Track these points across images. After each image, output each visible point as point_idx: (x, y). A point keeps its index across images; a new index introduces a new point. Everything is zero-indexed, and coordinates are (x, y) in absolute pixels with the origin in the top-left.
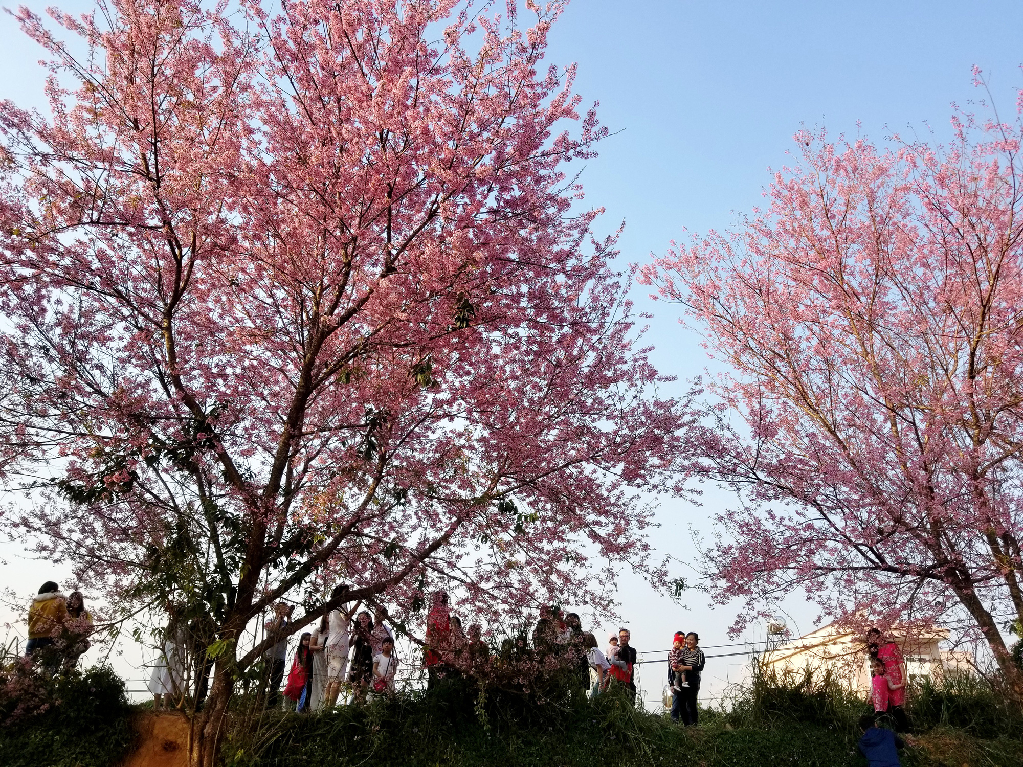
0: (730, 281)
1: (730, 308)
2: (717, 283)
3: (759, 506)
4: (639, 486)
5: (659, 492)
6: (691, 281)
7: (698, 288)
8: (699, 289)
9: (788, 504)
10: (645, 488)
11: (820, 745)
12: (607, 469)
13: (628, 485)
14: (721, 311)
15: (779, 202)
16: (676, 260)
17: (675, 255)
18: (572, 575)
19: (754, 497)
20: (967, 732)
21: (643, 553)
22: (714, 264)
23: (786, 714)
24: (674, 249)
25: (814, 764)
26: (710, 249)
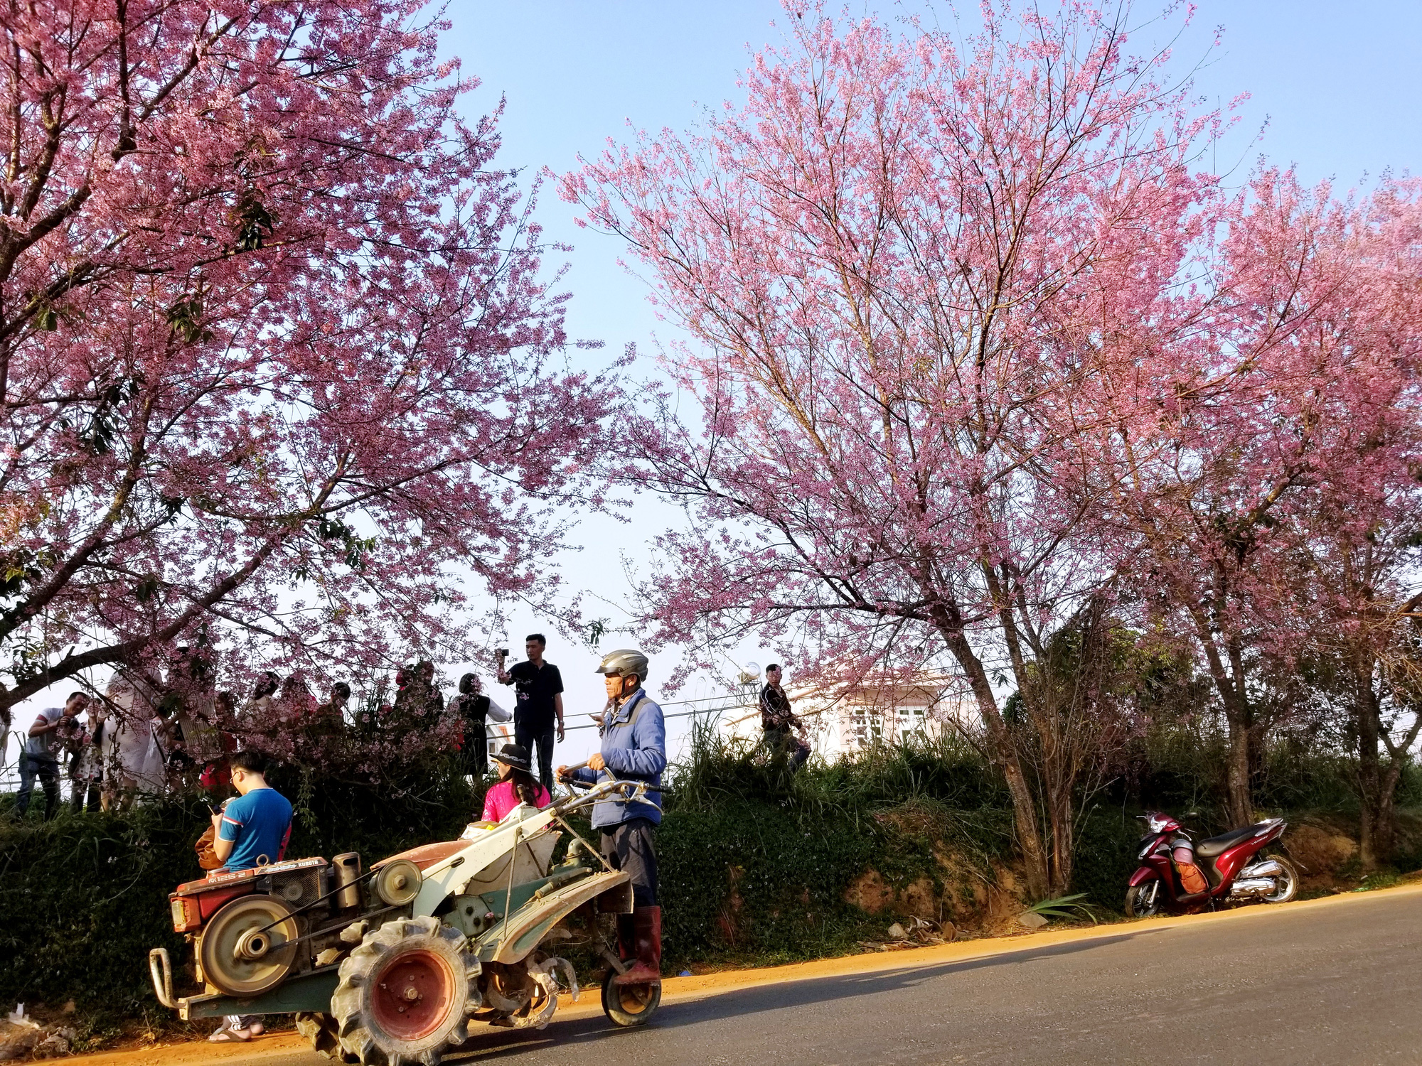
0: (688, 208)
1: (687, 248)
2: (671, 209)
3: (711, 526)
4: (544, 497)
5: (573, 504)
6: (634, 204)
8: (644, 216)
9: (747, 524)
10: (553, 499)
11: (769, 827)
12: (499, 473)
13: (530, 495)
14: (675, 253)
15: (760, 98)
16: (613, 168)
17: (613, 161)
18: (444, 620)
19: (704, 514)
20: (945, 803)
22: (668, 181)
23: (731, 791)
24: (611, 151)
25: (760, 851)
26: (662, 157)
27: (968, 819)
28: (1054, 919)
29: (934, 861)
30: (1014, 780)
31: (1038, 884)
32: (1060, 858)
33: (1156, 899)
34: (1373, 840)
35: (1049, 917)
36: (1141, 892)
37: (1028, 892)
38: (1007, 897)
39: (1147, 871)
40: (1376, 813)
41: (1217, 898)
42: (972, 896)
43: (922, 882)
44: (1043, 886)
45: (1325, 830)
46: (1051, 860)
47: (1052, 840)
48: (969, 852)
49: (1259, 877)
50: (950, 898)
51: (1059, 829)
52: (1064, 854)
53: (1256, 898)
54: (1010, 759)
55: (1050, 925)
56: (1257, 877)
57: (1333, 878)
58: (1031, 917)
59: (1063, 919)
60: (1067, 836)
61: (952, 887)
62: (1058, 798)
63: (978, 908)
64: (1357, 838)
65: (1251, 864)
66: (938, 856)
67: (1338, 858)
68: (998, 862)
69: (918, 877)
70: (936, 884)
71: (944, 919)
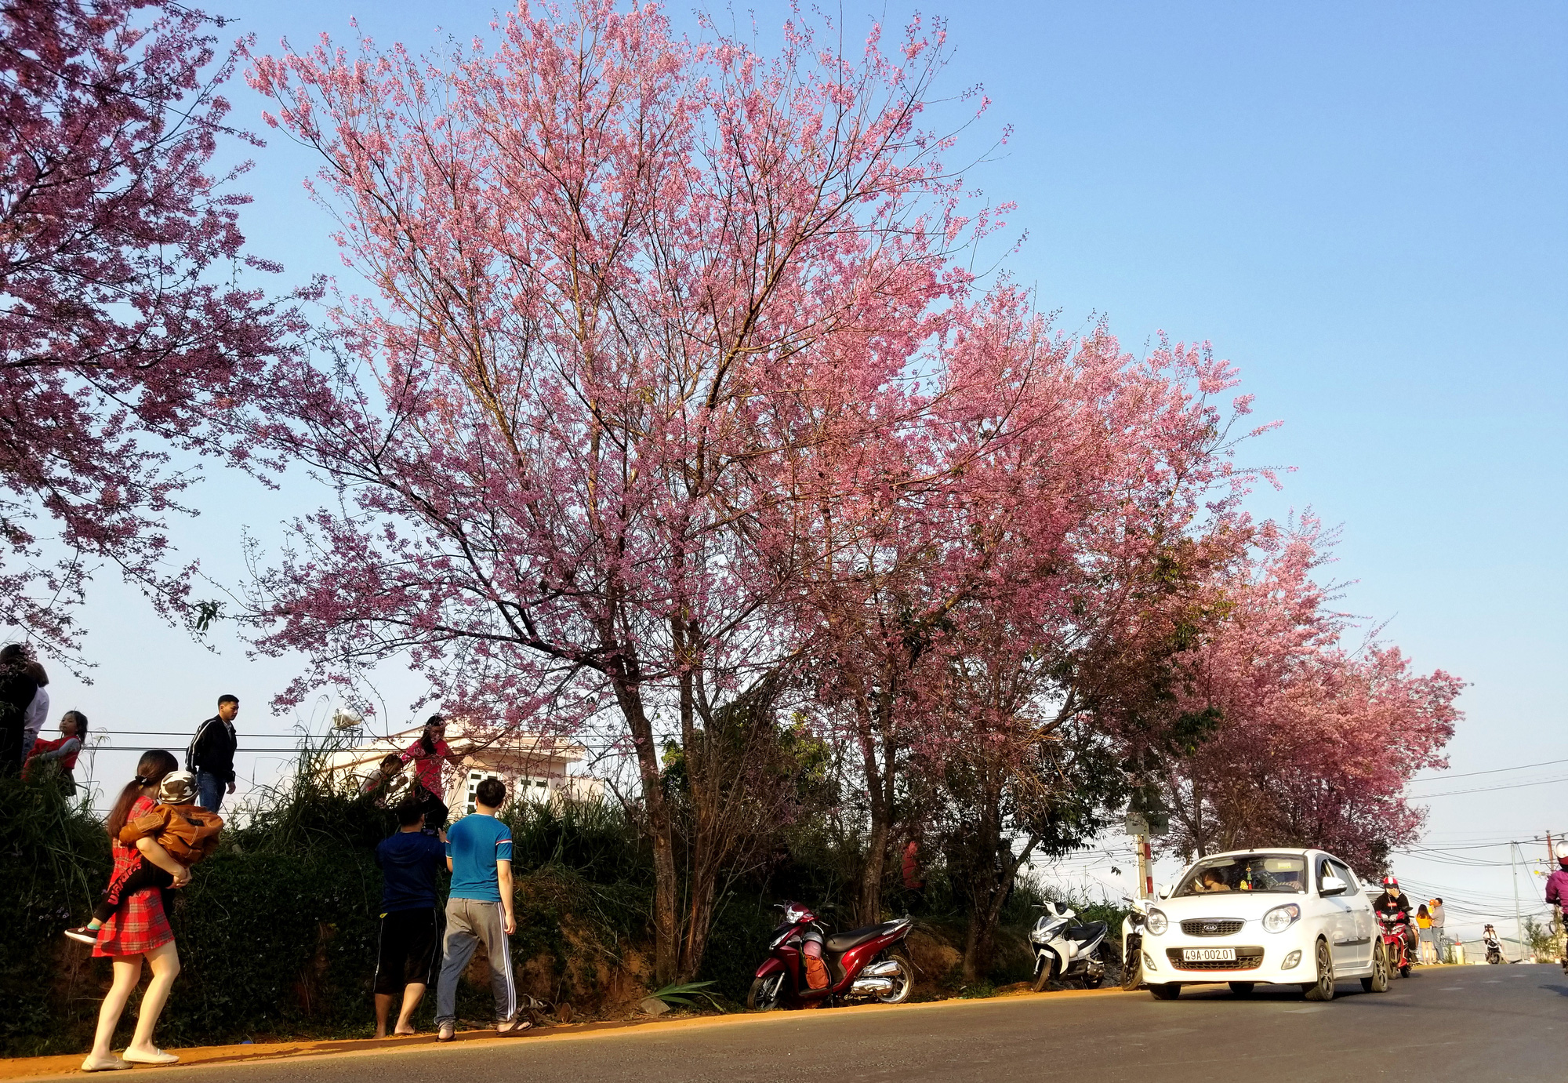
0: (409, 143)
1: (400, 189)
2: (387, 139)
3: (371, 518)
4: (167, 434)
5: (204, 452)
6: (343, 119)
7: (353, 135)
8: (353, 138)
9: (417, 524)
10: (179, 440)
12: (111, 391)
13: (147, 428)
14: (382, 189)
15: (516, 50)
16: (324, 70)
17: (325, 62)
19: (367, 504)
20: (581, 873)
21: (149, 552)
22: (389, 104)
23: (336, 835)
24: (325, 49)
25: (360, 909)
26: (388, 76)
27: (603, 892)
28: (675, 1007)
29: (560, 935)
30: (662, 856)
31: (666, 968)
32: (694, 941)
33: (778, 992)
34: (976, 951)
35: (670, 1004)
36: (765, 985)
37: (653, 977)
38: (630, 980)
39: (776, 962)
40: (983, 925)
41: (837, 994)
42: (594, 976)
43: (542, 958)
44: (671, 971)
45: (936, 938)
46: (684, 943)
47: (689, 922)
48: (598, 929)
49: (879, 977)
50: (571, 977)
51: (699, 910)
52: (699, 938)
53: (873, 997)
54: (662, 832)
55: (672, 1012)
56: (877, 976)
57: (937, 986)
58: (653, 1004)
59: (685, 1007)
60: (705, 919)
61: (573, 965)
62: (703, 878)
63: (599, 989)
64: (962, 949)
65: (874, 963)
66: (565, 931)
67: (943, 966)
68: (627, 942)
69: (540, 952)
70: (558, 961)
71: (561, 1001)
